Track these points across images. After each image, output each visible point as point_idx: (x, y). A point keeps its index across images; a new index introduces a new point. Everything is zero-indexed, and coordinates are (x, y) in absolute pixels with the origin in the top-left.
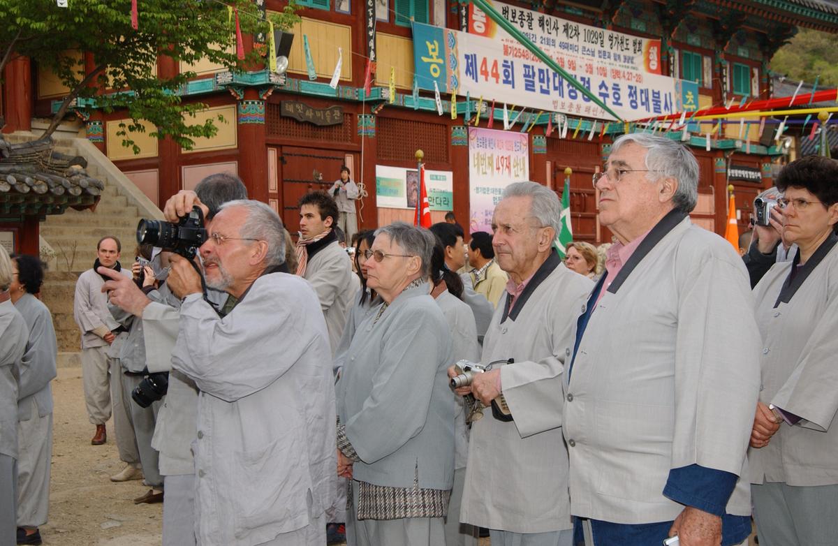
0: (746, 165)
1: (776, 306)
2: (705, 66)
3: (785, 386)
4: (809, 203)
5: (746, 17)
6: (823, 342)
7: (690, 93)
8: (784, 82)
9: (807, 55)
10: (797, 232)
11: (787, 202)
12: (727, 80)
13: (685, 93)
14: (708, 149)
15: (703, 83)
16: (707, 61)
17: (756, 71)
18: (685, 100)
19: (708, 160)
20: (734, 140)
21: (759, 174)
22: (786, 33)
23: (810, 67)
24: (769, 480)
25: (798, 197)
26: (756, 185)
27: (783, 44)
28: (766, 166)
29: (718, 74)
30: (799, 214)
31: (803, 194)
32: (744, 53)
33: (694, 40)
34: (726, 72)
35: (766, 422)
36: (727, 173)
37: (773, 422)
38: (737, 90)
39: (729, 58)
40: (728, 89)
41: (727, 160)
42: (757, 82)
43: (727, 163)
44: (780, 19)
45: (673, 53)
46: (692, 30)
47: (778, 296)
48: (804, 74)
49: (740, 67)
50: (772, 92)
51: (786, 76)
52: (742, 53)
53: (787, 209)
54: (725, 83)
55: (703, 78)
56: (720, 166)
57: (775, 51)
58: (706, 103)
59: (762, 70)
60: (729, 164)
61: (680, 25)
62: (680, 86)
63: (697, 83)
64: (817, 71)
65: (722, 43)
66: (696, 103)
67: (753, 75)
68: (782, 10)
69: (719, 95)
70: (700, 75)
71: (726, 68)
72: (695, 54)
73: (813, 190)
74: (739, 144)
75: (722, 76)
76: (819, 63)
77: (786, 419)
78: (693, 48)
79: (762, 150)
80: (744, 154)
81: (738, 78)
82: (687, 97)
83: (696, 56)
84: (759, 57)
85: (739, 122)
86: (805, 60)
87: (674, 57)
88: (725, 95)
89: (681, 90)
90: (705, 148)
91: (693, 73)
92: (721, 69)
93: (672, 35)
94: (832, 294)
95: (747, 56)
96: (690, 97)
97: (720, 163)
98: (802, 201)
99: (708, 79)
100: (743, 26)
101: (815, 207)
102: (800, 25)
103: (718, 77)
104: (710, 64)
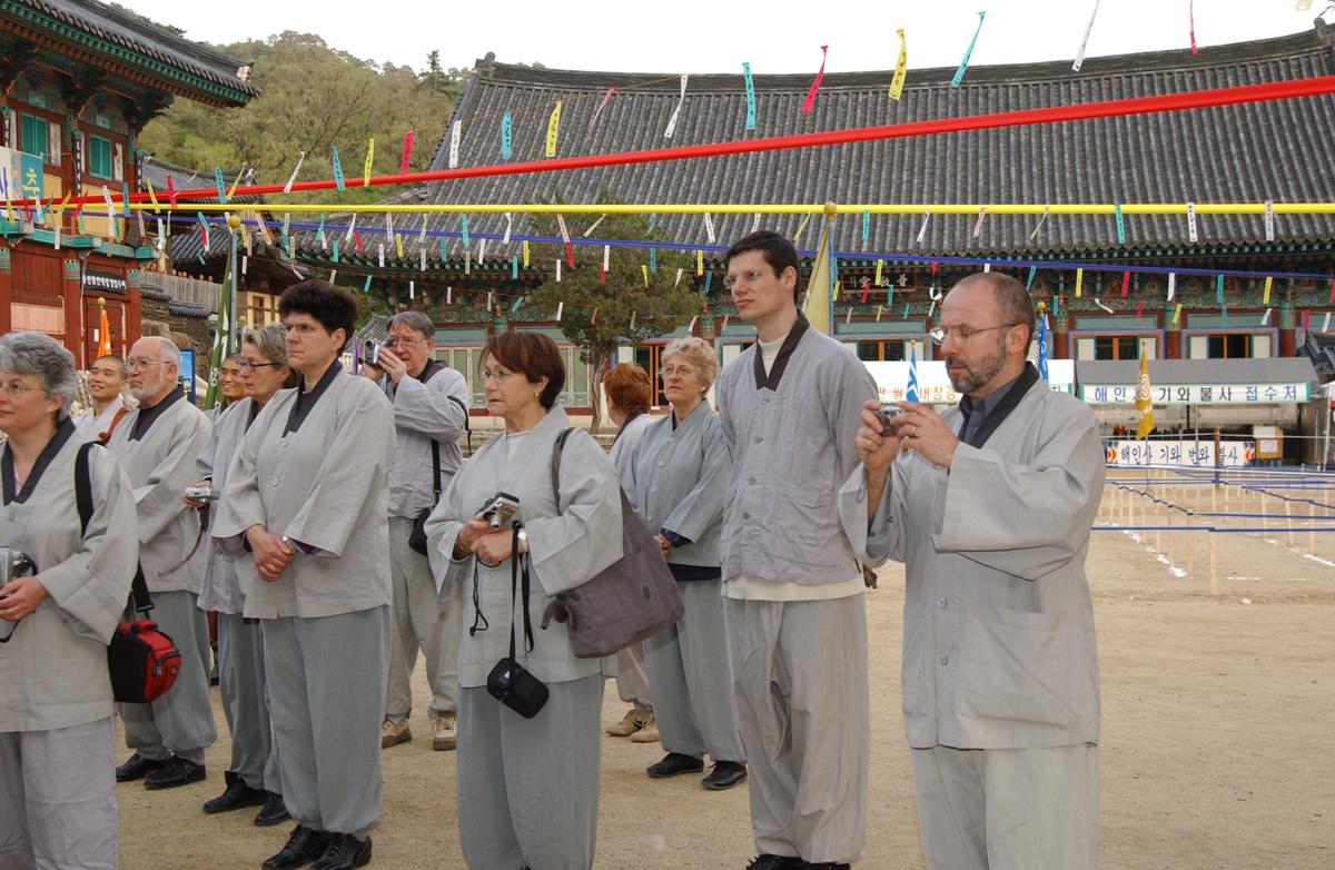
0: (105, 270)
1: (284, 436)
2: (52, 136)
3: (298, 516)
4: (313, 329)
5: (107, 77)
6: (334, 470)
7: (32, 170)
8: (151, 162)
9: (174, 127)
10: (301, 359)
11: (289, 328)
12: (81, 156)
13: (25, 170)
14: (57, 247)
15: (50, 158)
16: (55, 130)
17: (119, 148)
18: (25, 180)
19: (55, 262)
20: (91, 237)
21: (124, 284)
22: (158, 102)
23: (180, 144)
24: (282, 615)
25: (302, 322)
26: (120, 297)
27: (154, 115)
28: (132, 274)
29: (71, 149)
30: (303, 340)
31: (307, 319)
32: (104, 123)
33: (37, 100)
34: (80, 146)
35: (280, 554)
36: (81, 280)
37: (287, 555)
38: (94, 171)
39: (84, 127)
40: (83, 169)
41: (82, 262)
42: (121, 161)
43: (81, 267)
44: (151, 84)
45: (8, 114)
46: (35, 86)
47: (285, 424)
48: (173, 153)
49: (99, 140)
50: (141, 177)
51: (153, 155)
52: (101, 122)
53: (290, 335)
54: (80, 161)
55: (50, 152)
56: (72, 269)
57: (144, 124)
58: (53, 186)
59: (127, 145)
60: (84, 268)
61: (18, 77)
62: (18, 160)
63: (41, 158)
64: (190, 151)
65: (75, 107)
66: (40, 184)
67: (115, 153)
68: (155, 72)
69: (71, 174)
70: (45, 147)
71: (80, 142)
72: (38, 118)
73: (316, 315)
74: (97, 243)
75: (74, 151)
76: (191, 140)
77: (300, 550)
78: (35, 110)
79: (127, 252)
80: (104, 255)
81: (96, 156)
82: (28, 175)
83: (39, 122)
84: (124, 129)
85: (107, 215)
86: (172, 134)
87: (10, 120)
88: (79, 176)
89: (19, 166)
90: (53, 245)
91: (36, 147)
92: (74, 141)
93: (8, 91)
94: (341, 420)
95: (108, 127)
96: (32, 175)
97: (72, 267)
98: (304, 327)
99: (56, 154)
100: (103, 87)
101: (319, 332)
102: (177, 94)
103: (69, 152)
104: (59, 135)
